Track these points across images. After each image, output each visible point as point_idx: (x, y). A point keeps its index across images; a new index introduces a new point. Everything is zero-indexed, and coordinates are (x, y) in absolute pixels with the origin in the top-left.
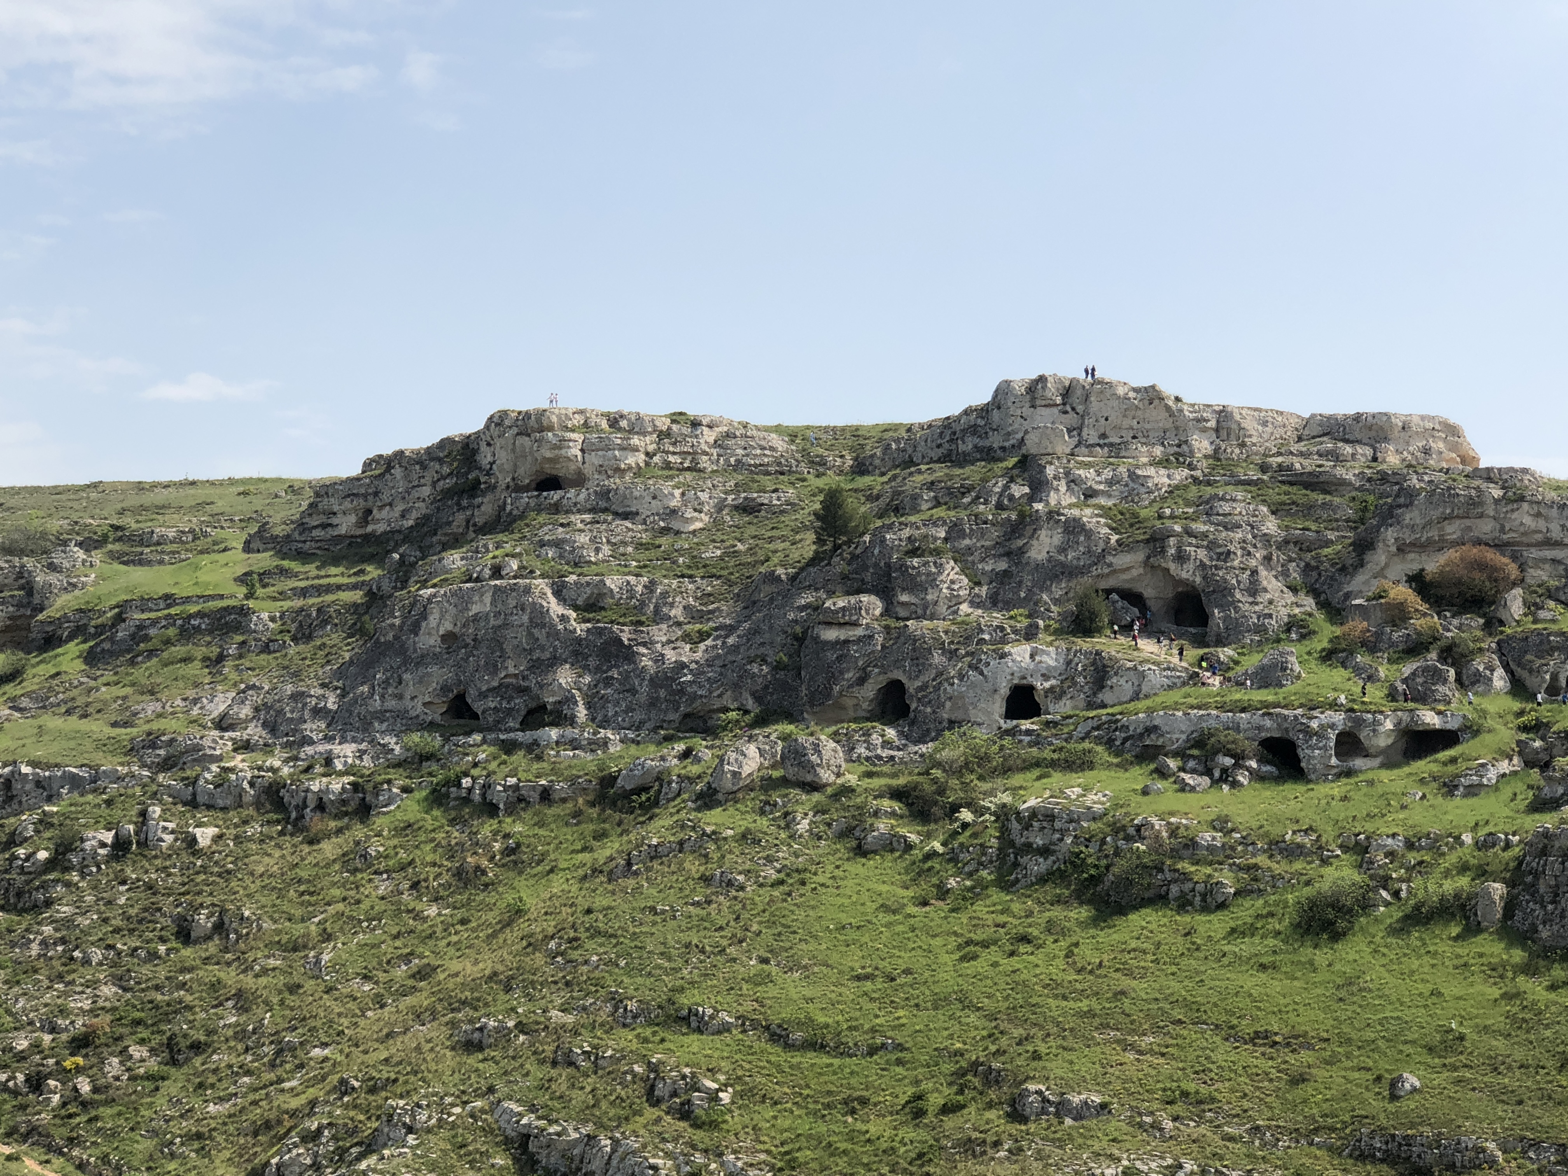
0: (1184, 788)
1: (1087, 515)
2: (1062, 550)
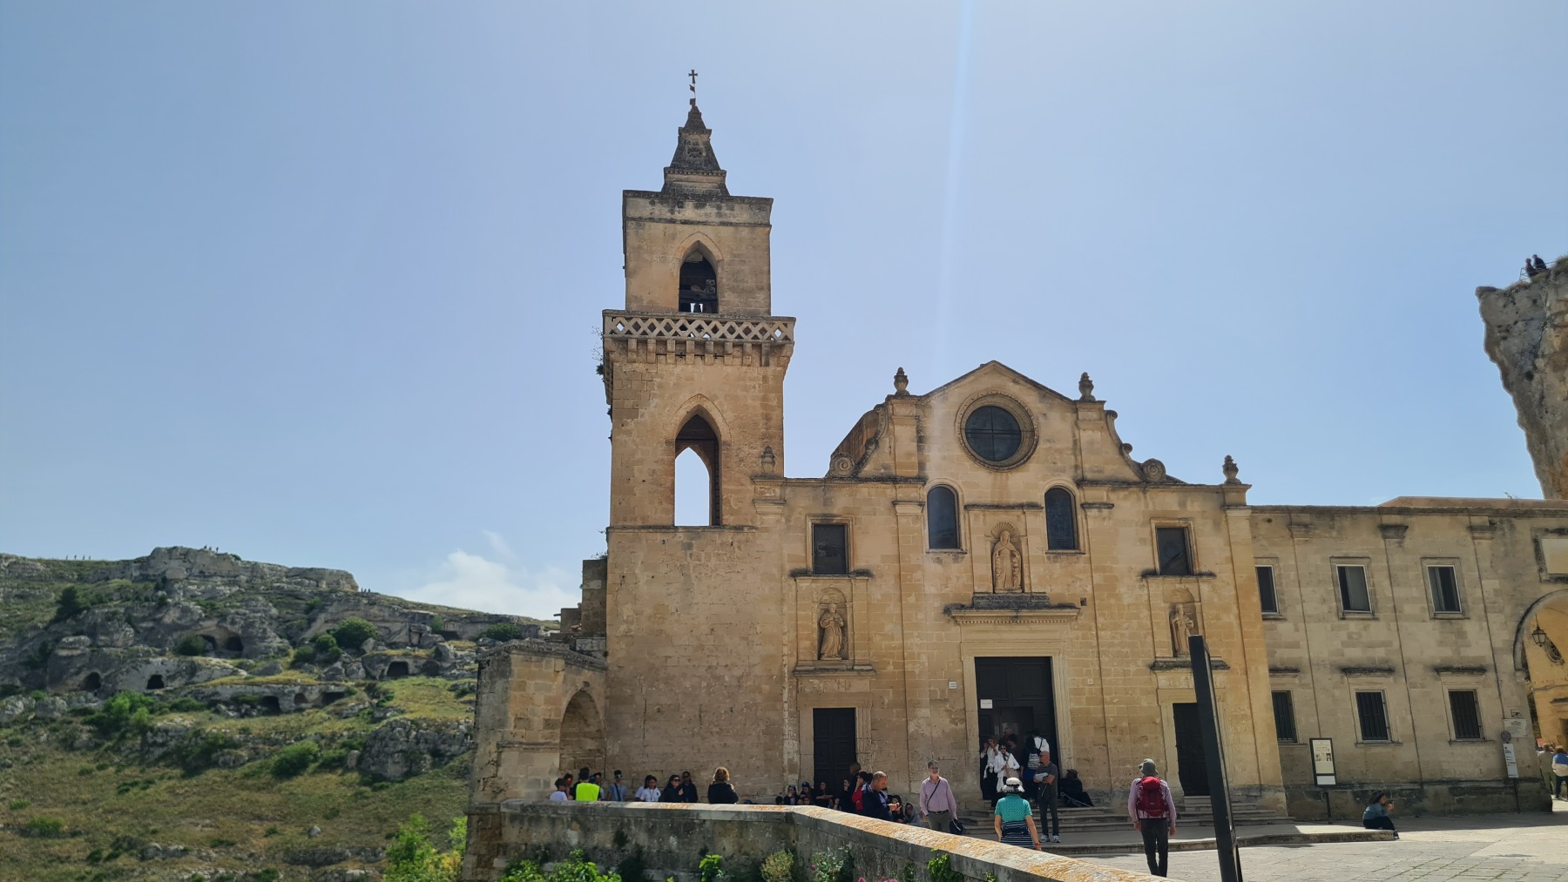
0: (228, 717)
1: (192, 605)
2: (179, 619)
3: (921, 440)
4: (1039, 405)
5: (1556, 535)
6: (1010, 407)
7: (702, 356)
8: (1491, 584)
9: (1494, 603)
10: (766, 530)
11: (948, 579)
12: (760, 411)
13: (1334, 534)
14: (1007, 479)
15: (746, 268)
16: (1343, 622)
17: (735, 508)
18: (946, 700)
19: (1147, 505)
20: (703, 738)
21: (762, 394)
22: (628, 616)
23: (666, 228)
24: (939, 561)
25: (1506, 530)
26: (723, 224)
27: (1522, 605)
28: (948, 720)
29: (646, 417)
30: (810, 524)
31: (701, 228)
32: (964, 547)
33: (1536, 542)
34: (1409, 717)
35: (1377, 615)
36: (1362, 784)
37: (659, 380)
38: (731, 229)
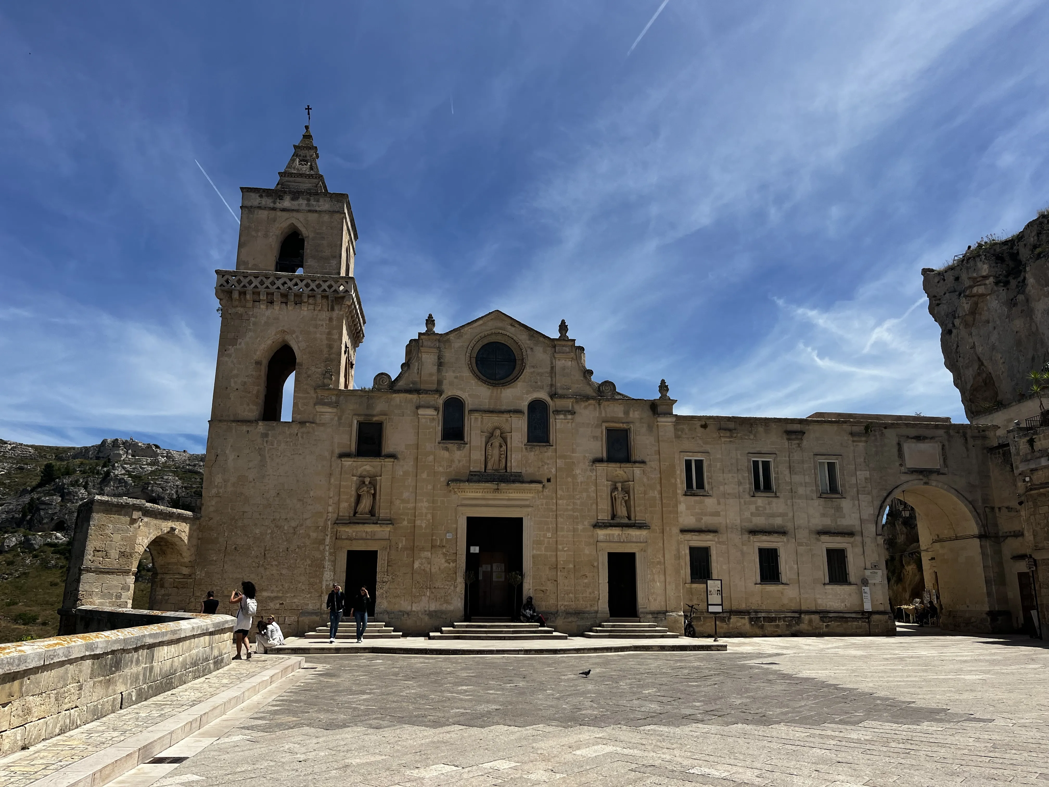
3: (440, 364)
4: (528, 342)
5: (915, 441)
6: (509, 343)
7: (286, 303)
8: (862, 475)
9: (865, 487)
10: (323, 425)
11: (452, 461)
12: (325, 342)
13: (752, 437)
14: (501, 393)
15: (325, 242)
16: (753, 499)
17: (302, 409)
18: (443, 546)
19: (600, 413)
20: (265, 569)
21: (328, 330)
22: (218, 483)
23: (269, 214)
24: (447, 449)
25: (878, 436)
26: (310, 211)
27: (886, 490)
28: (443, 561)
29: (243, 345)
30: (355, 422)
31: (295, 214)
32: (466, 440)
33: (899, 444)
34: (796, 566)
35: (778, 494)
36: (756, 612)
37: (253, 319)
38: (316, 215)
